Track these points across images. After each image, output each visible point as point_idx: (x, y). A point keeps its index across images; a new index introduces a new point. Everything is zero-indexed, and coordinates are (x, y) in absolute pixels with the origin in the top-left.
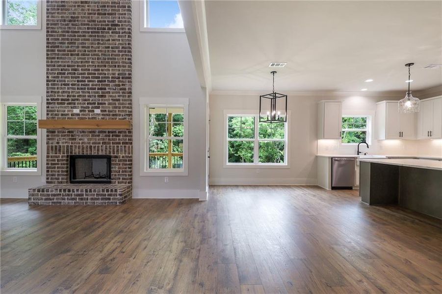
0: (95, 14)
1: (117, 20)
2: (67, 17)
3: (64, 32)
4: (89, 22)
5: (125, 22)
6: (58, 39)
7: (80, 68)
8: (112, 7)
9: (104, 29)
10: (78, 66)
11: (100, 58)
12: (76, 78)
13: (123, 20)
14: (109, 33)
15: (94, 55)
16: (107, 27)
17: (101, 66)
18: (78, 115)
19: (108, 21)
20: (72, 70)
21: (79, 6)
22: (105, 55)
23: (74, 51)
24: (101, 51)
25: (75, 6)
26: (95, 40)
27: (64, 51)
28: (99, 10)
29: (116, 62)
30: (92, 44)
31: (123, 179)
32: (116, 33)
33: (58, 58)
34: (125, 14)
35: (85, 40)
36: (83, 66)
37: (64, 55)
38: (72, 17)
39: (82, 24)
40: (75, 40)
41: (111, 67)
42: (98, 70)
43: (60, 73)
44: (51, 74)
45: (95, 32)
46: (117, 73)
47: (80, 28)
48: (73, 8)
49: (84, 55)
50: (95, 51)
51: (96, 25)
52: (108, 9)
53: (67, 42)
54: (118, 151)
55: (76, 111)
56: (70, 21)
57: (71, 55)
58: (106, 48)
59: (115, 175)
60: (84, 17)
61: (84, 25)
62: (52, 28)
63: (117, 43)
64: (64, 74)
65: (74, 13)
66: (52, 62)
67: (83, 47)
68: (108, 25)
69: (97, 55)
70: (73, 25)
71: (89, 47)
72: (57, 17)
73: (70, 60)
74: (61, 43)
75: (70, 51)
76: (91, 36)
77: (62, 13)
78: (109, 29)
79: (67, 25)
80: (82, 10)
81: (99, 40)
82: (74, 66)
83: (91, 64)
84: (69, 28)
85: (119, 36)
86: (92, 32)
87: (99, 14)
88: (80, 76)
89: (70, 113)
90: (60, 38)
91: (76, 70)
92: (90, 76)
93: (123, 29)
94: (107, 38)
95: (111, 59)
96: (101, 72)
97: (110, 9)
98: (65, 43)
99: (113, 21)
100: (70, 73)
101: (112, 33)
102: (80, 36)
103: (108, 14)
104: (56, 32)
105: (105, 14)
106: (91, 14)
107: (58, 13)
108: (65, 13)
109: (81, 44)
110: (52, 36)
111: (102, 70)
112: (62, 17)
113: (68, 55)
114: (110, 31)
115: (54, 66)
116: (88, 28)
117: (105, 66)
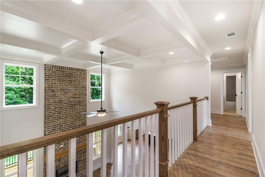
0: (71, 98)
1: (81, 100)
2: (57, 100)
3: (55, 108)
4: (69, 102)
5: (85, 100)
6: (52, 112)
7: (64, 125)
8: (79, 94)
9: (76, 104)
10: (63, 124)
11: (74, 118)
12: (61, 130)
13: (84, 99)
14: (78, 106)
15: (71, 117)
16: (77, 104)
17: (74, 121)
18: (63, 147)
19: (77, 101)
20: (59, 126)
21: (63, 95)
22: (76, 116)
23: (61, 117)
24: (74, 114)
25: (61, 95)
26: (71, 110)
27: (55, 118)
28: (73, 96)
29: (81, 118)
30: (70, 112)
31: (83, 169)
32: (81, 105)
33: (51, 122)
34: (84, 97)
35: (66, 110)
36: (65, 123)
37: (55, 120)
38: (59, 100)
39: (65, 103)
40: (61, 111)
41: (78, 121)
42: (73, 123)
43: (53, 130)
44: (47, 131)
45: (71, 106)
46: (81, 123)
47: (64, 105)
48: (60, 96)
49: (66, 118)
50: (71, 115)
51: (72, 103)
52: (77, 95)
53: (56, 113)
54: (81, 157)
55: (61, 146)
56: (59, 102)
57: (59, 119)
58: (76, 113)
59: (80, 169)
60: (66, 100)
61: (66, 103)
62: (48, 107)
63: (81, 110)
64: (55, 129)
65: (61, 98)
66: (48, 125)
67: (65, 114)
68: (77, 102)
69: (72, 117)
70: (60, 104)
71: (68, 114)
72: (51, 101)
73: (58, 122)
74: (54, 114)
75: (59, 117)
76: (69, 108)
77: (54, 99)
78: (78, 104)
79: (57, 104)
80: (65, 96)
81: (73, 110)
82: (61, 124)
83: (69, 121)
84: (58, 106)
85: (82, 107)
86: (70, 107)
87: (73, 98)
88: (64, 128)
89: (58, 148)
90: (53, 112)
91: (61, 126)
92: (69, 127)
93: (83, 103)
94: (77, 108)
95: (78, 117)
96: (74, 124)
97: (78, 95)
98: (56, 114)
99: (79, 101)
100: (58, 128)
101: (79, 106)
102: (64, 109)
103: (77, 98)
104: (50, 109)
105: (76, 98)
106: (69, 98)
107: (52, 99)
108: (56, 99)
109: (65, 112)
110: (48, 111)
111: (74, 123)
112: (54, 101)
113: (57, 119)
114: (78, 105)
115: (50, 126)
116: (68, 105)
117: (76, 121)
